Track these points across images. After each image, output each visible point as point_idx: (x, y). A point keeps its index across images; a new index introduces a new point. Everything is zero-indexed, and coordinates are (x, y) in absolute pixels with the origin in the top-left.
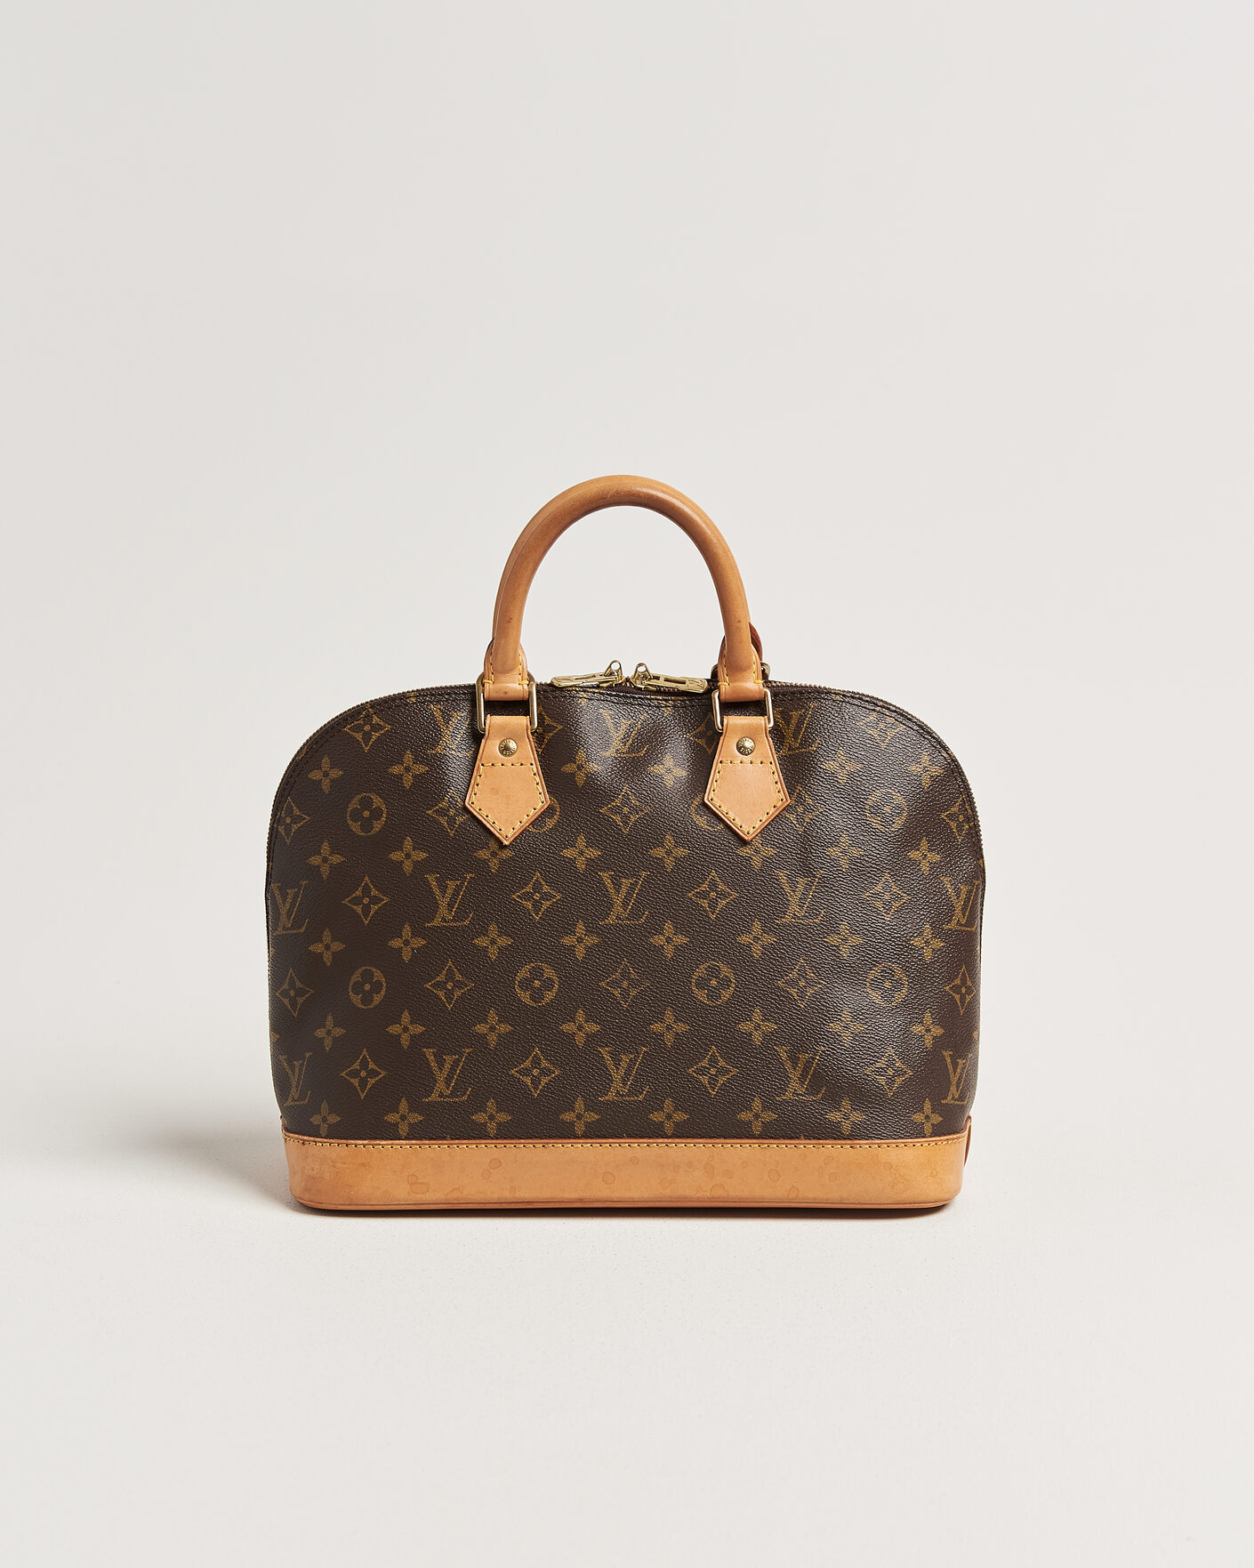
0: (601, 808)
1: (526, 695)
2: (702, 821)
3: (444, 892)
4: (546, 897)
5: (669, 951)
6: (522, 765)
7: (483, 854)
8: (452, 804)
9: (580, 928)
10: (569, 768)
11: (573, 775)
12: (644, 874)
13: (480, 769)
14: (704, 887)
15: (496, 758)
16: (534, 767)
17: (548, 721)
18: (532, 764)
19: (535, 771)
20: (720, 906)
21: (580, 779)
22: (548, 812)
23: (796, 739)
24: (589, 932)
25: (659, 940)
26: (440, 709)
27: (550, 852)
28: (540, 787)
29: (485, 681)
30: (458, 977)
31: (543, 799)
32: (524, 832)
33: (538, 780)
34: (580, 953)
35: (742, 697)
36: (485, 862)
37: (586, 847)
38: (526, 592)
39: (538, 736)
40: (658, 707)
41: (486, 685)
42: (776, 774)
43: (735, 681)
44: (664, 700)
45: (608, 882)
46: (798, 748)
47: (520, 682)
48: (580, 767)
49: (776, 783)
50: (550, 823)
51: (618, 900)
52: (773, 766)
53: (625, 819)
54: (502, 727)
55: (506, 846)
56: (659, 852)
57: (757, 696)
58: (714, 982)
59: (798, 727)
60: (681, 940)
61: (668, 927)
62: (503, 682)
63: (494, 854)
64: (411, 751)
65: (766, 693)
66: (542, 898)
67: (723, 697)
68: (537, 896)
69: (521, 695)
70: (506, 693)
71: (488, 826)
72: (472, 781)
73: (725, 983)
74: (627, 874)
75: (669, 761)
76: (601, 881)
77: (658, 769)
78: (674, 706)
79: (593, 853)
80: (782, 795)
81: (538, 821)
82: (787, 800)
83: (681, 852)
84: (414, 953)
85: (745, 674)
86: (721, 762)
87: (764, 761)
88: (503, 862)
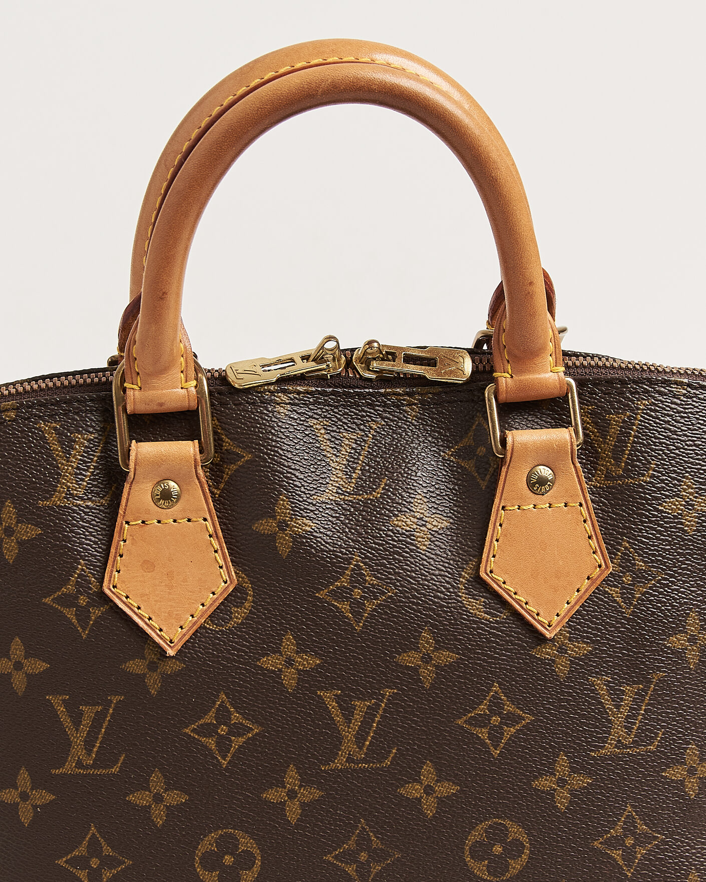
0: (318, 590)
1: (194, 404)
2: (476, 607)
3: (77, 723)
4: (237, 730)
5: (429, 808)
6: (189, 520)
7: (135, 666)
8: (83, 585)
9: (292, 777)
10: (265, 526)
11: (273, 537)
12: (388, 692)
13: (125, 529)
14: (483, 709)
15: (148, 512)
16: (209, 524)
17: (228, 444)
18: (205, 520)
19: (211, 530)
20: (507, 736)
21: (284, 545)
22: (234, 598)
23: (617, 460)
24: (305, 781)
25: (414, 791)
26: (55, 429)
27: (240, 662)
28: (219, 557)
29: (125, 385)
30: (107, 850)
31: (226, 577)
32: (200, 633)
33: (217, 546)
34: (293, 812)
35: (532, 395)
36: (140, 678)
37: (297, 652)
38: (187, 249)
39: (215, 471)
40: (398, 407)
41: (130, 393)
42: (589, 522)
43: (521, 372)
44: (407, 394)
45: (333, 706)
46: (620, 477)
47: (184, 385)
48: (283, 526)
49: (590, 537)
50: (239, 615)
51: (349, 733)
52: (584, 510)
53: (357, 607)
54: (157, 463)
55: (170, 657)
56: (410, 659)
57: (556, 392)
58: (498, 849)
59: (621, 442)
60: (447, 789)
61: (428, 771)
62: (154, 388)
63: (153, 667)
64: (13, 502)
65: (569, 385)
66: (230, 733)
67: (503, 397)
68: (223, 730)
69: (186, 404)
70: (161, 405)
71: (141, 624)
72: (113, 550)
73: (515, 848)
74: (361, 692)
75: (421, 506)
76: (321, 704)
77: (404, 522)
78: (422, 402)
79: (308, 661)
80: (599, 558)
81: (220, 613)
82: (607, 567)
83: (446, 657)
84: (36, 812)
85: (538, 360)
86: (503, 508)
87: (569, 500)
88: (166, 679)
